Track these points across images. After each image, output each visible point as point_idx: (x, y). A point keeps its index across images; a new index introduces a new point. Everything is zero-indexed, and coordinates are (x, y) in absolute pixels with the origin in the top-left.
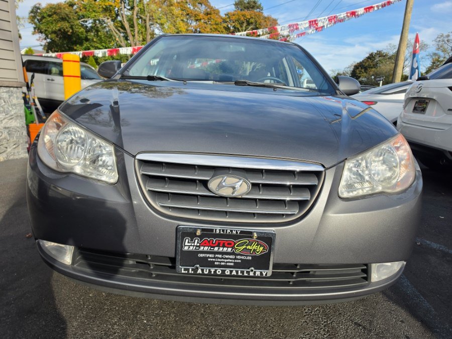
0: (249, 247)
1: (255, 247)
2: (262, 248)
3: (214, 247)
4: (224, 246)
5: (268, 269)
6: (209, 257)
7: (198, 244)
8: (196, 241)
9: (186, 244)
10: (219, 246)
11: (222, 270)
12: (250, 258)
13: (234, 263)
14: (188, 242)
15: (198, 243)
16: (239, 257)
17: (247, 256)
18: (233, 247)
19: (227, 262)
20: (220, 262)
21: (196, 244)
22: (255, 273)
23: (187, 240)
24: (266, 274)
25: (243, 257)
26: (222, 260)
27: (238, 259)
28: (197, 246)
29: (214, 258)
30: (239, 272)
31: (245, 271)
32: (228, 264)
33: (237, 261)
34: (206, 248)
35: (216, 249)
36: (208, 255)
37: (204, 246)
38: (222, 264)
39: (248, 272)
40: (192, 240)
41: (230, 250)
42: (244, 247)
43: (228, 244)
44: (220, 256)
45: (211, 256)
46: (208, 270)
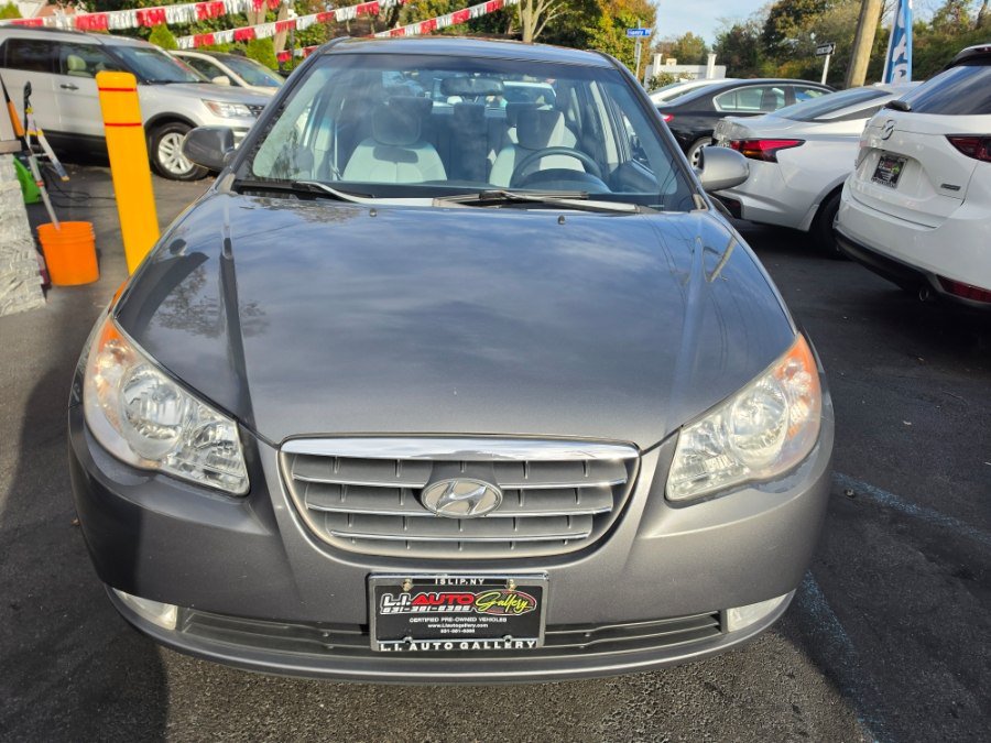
0: (501, 603)
1: (512, 602)
2: (524, 604)
3: (438, 606)
4: (455, 604)
5: (537, 635)
6: (429, 623)
7: (408, 604)
8: (405, 598)
9: (386, 604)
10: (446, 603)
11: (453, 643)
12: (505, 620)
13: (476, 629)
14: (390, 601)
15: (407, 600)
16: (484, 619)
17: (499, 617)
18: (473, 604)
19: (462, 629)
20: (451, 629)
21: (403, 603)
22: (514, 644)
23: (387, 599)
24: (534, 645)
25: (491, 619)
26: (454, 625)
27: (482, 623)
28: (406, 606)
29: (439, 622)
30: (486, 644)
31: (496, 641)
32: (464, 631)
33: (482, 626)
34: (423, 609)
35: (442, 609)
36: (426, 620)
37: (420, 606)
38: (455, 631)
39: (501, 644)
40: (396, 597)
41: (466, 609)
42: (492, 603)
43: (463, 600)
44: (450, 619)
45: (432, 620)
46: (428, 645)
